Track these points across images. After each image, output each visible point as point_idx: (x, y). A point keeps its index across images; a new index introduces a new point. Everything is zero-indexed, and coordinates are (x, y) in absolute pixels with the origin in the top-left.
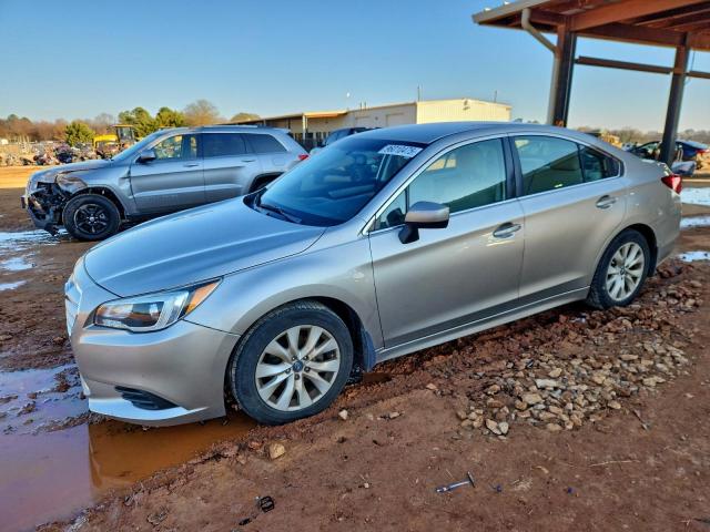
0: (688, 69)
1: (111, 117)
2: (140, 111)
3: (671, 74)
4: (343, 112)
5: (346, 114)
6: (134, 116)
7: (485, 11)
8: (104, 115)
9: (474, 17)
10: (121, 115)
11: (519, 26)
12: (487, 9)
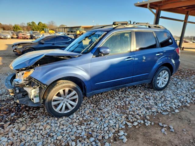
0: (188, 21)
1: (25, 24)
2: (33, 23)
3: (184, 22)
4: (92, 26)
5: (93, 27)
6: (31, 24)
7: (138, 3)
8: (23, 23)
9: (135, 4)
10: (28, 23)
11: (146, 7)
12: (138, 2)
